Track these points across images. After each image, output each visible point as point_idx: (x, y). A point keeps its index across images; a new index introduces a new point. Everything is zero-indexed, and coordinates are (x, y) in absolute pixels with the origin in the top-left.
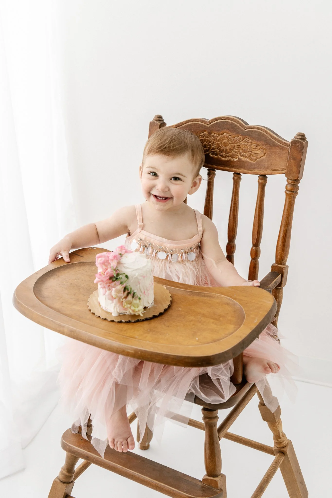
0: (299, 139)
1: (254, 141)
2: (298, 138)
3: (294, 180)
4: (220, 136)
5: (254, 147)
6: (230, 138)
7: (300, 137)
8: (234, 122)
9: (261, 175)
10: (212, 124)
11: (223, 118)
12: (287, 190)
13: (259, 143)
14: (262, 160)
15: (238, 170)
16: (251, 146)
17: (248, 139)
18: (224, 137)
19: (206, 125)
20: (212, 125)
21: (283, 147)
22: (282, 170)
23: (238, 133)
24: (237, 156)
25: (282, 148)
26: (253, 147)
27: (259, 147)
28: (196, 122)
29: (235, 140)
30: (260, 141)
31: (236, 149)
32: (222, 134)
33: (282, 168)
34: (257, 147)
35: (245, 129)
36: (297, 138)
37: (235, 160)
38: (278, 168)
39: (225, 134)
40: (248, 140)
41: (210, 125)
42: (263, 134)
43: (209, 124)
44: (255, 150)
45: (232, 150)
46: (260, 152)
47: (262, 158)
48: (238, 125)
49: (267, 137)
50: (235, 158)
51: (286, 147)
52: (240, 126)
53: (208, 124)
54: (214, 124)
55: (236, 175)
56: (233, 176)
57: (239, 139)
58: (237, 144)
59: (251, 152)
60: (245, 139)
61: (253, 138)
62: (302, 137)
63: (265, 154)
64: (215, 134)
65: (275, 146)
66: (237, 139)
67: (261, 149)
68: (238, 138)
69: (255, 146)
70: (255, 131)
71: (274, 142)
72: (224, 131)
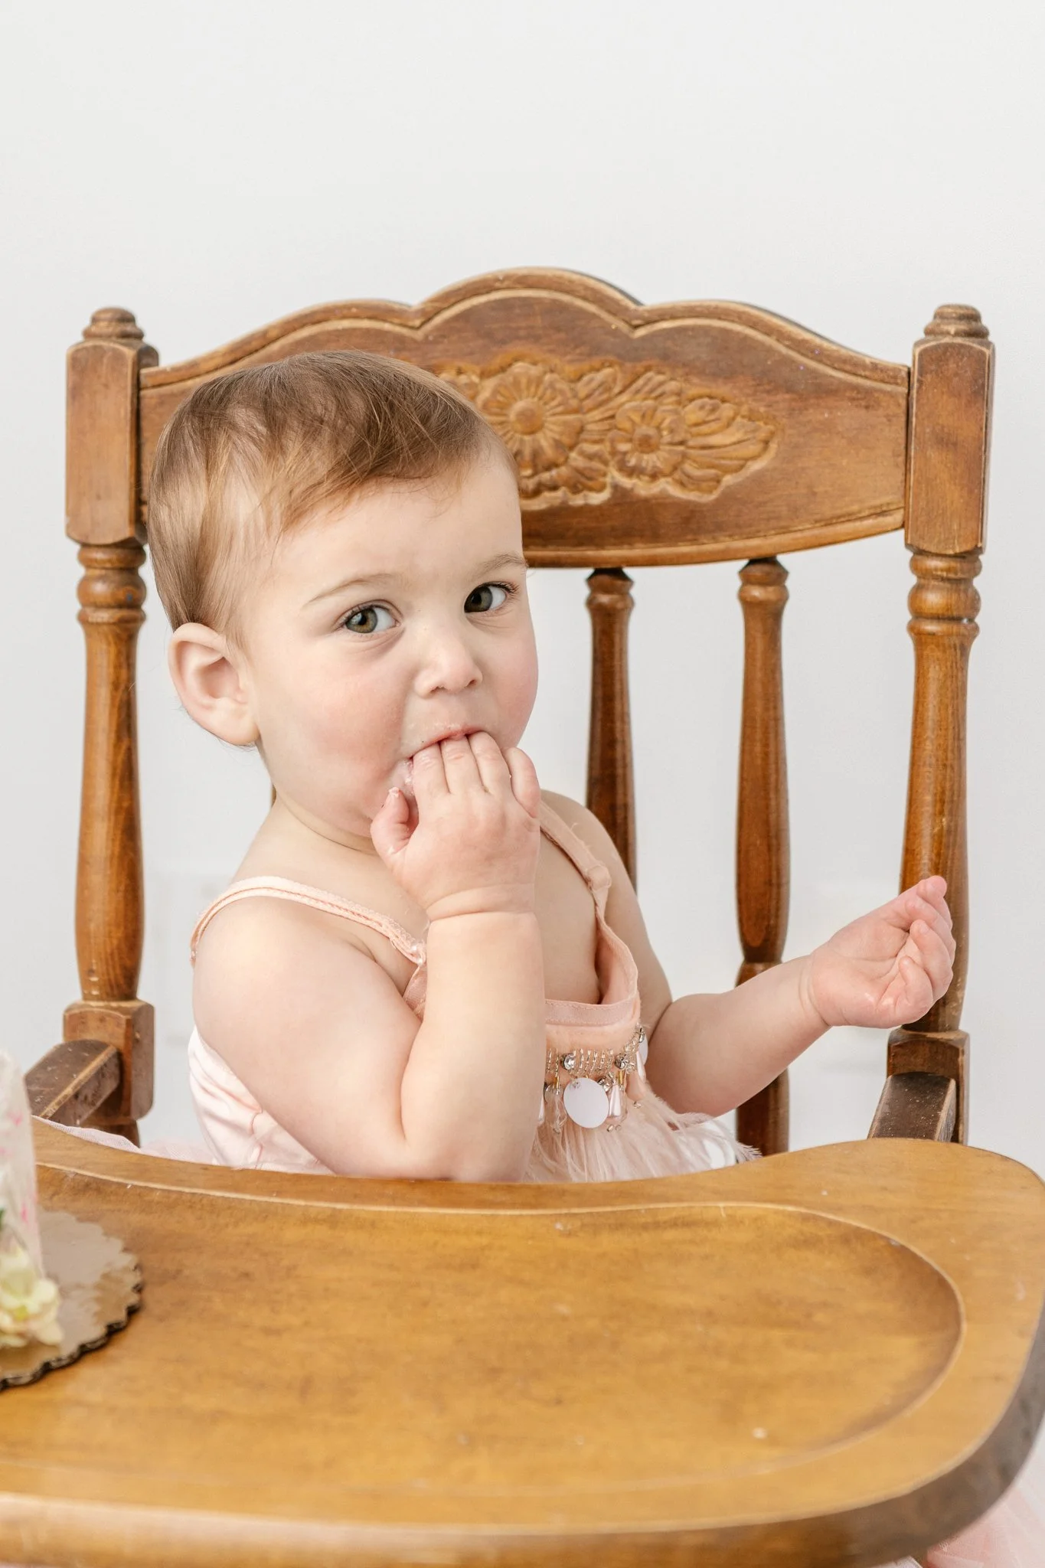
0: (957, 334)
1: (695, 380)
2: (952, 329)
3: (956, 556)
4: (490, 384)
5: (701, 415)
6: (552, 385)
7: (963, 326)
8: (566, 298)
9: (753, 562)
10: (438, 320)
11: (497, 280)
12: (919, 613)
13: (723, 389)
14: (758, 478)
15: (611, 554)
16: (676, 412)
17: (661, 378)
18: (516, 383)
19: (405, 331)
20: (438, 328)
21: (868, 392)
22: (883, 513)
23: (596, 350)
24: (605, 475)
25: (865, 399)
26: (693, 413)
27: (727, 410)
28: (346, 324)
29: (582, 393)
30: (728, 375)
31: (595, 442)
32: (503, 369)
33: (878, 502)
34: (714, 410)
35: (636, 327)
36: (948, 333)
37: (597, 499)
38: (855, 508)
39: (519, 367)
40: (661, 384)
41: (429, 327)
42: (746, 337)
43: (423, 324)
44: (704, 429)
45: (571, 448)
46: (738, 436)
47: (756, 466)
48: (592, 308)
49: (770, 350)
50: (591, 489)
51: (888, 388)
52: (604, 315)
53: (417, 323)
54: (447, 322)
55: (605, 579)
56: (585, 591)
57: (605, 387)
58: (596, 415)
59: (682, 443)
60: (641, 382)
61: (690, 369)
62: (971, 323)
63: (766, 443)
64: (460, 372)
65: (824, 391)
66: (594, 385)
67: (739, 419)
68: (599, 377)
69: (702, 408)
70: (693, 328)
71: (810, 371)
72: (516, 348)
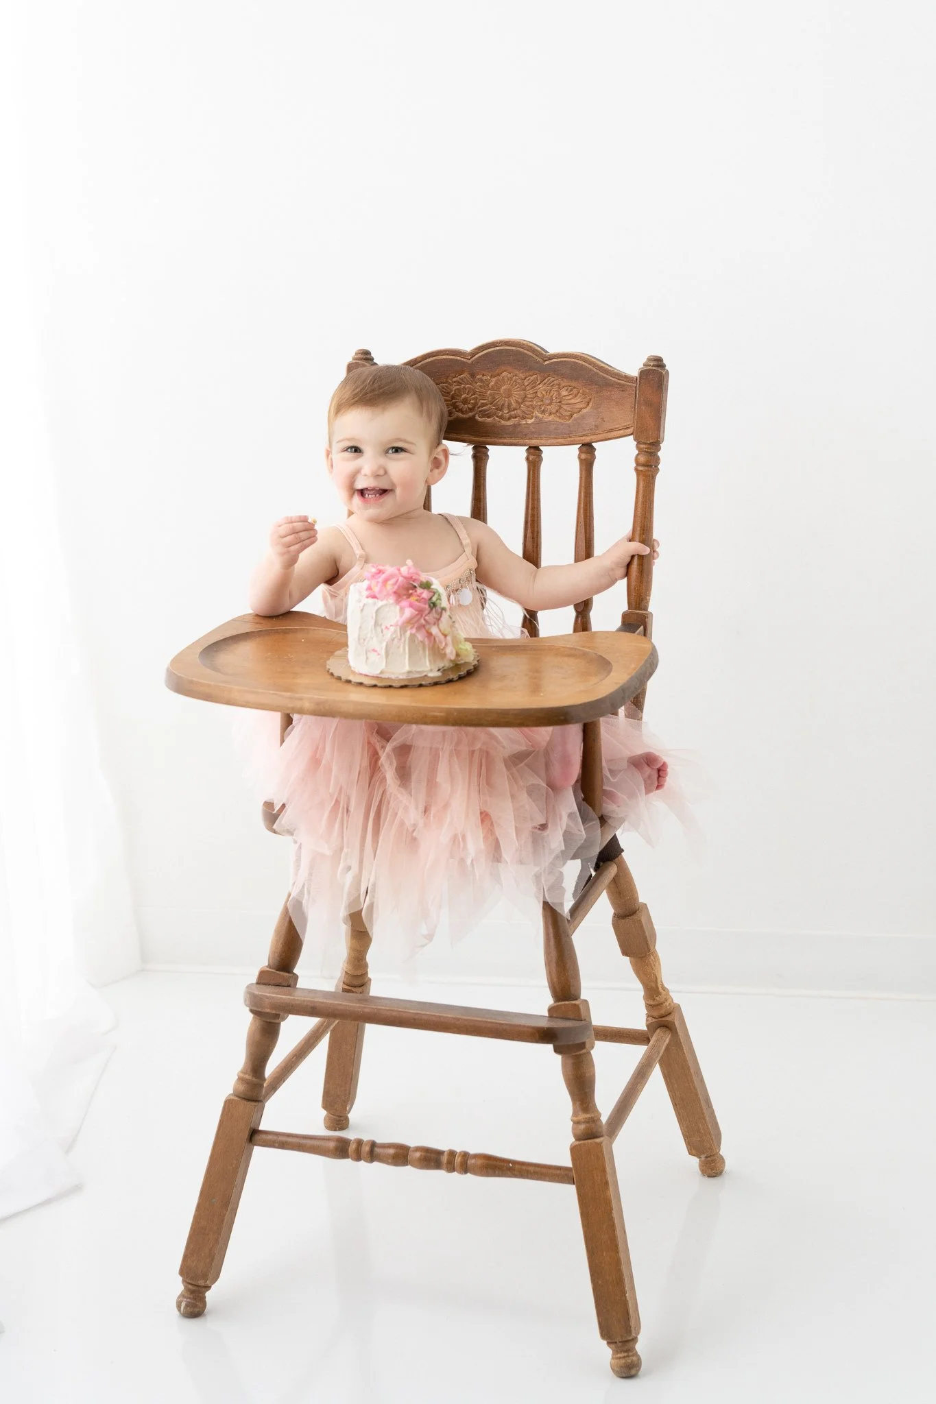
0: (654, 366)
1: (565, 380)
3: (650, 444)
4: (494, 380)
5: (567, 394)
6: (515, 380)
7: (655, 363)
8: (521, 350)
9: (583, 445)
10: (476, 356)
11: (497, 343)
12: (638, 463)
13: (574, 384)
14: (583, 417)
15: (534, 442)
16: (558, 391)
17: (553, 379)
18: (503, 379)
19: (465, 360)
20: (476, 359)
21: (623, 385)
22: (627, 428)
23: (530, 370)
24: (533, 413)
25: (622, 388)
26: (564, 393)
27: (575, 391)
28: (444, 357)
29: (526, 384)
30: (576, 379)
31: (530, 401)
32: (499, 375)
33: (625, 424)
34: (571, 390)
35: (545, 361)
36: (650, 365)
37: (530, 421)
38: (617, 426)
39: (504, 374)
40: (553, 381)
41: (473, 359)
42: (582, 365)
43: (471, 358)
44: (567, 398)
45: (522, 403)
46: (579, 400)
47: (584, 411)
48: (530, 354)
49: (591, 370)
50: (528, 418)
51: (630, 384)
52: (534, 356)
53: (469, 357)
54: (480, 357)
55: (532, 451)
56: (525, 455)
57: (534, 382)
58: (531, 392)
59: (560, 402)
60: (546, 380)
61: (563, 376)
62: (658, 362)
63: (588, 403)
64: (483, 375)
65: (608, 385)
66: (530, 381)
67: (579, 394)
68: (532, 378)
69: (567, 390)
70: (565, 361)
71: (604, 378)
72: (503, 368)
